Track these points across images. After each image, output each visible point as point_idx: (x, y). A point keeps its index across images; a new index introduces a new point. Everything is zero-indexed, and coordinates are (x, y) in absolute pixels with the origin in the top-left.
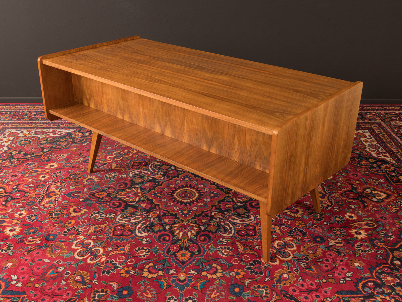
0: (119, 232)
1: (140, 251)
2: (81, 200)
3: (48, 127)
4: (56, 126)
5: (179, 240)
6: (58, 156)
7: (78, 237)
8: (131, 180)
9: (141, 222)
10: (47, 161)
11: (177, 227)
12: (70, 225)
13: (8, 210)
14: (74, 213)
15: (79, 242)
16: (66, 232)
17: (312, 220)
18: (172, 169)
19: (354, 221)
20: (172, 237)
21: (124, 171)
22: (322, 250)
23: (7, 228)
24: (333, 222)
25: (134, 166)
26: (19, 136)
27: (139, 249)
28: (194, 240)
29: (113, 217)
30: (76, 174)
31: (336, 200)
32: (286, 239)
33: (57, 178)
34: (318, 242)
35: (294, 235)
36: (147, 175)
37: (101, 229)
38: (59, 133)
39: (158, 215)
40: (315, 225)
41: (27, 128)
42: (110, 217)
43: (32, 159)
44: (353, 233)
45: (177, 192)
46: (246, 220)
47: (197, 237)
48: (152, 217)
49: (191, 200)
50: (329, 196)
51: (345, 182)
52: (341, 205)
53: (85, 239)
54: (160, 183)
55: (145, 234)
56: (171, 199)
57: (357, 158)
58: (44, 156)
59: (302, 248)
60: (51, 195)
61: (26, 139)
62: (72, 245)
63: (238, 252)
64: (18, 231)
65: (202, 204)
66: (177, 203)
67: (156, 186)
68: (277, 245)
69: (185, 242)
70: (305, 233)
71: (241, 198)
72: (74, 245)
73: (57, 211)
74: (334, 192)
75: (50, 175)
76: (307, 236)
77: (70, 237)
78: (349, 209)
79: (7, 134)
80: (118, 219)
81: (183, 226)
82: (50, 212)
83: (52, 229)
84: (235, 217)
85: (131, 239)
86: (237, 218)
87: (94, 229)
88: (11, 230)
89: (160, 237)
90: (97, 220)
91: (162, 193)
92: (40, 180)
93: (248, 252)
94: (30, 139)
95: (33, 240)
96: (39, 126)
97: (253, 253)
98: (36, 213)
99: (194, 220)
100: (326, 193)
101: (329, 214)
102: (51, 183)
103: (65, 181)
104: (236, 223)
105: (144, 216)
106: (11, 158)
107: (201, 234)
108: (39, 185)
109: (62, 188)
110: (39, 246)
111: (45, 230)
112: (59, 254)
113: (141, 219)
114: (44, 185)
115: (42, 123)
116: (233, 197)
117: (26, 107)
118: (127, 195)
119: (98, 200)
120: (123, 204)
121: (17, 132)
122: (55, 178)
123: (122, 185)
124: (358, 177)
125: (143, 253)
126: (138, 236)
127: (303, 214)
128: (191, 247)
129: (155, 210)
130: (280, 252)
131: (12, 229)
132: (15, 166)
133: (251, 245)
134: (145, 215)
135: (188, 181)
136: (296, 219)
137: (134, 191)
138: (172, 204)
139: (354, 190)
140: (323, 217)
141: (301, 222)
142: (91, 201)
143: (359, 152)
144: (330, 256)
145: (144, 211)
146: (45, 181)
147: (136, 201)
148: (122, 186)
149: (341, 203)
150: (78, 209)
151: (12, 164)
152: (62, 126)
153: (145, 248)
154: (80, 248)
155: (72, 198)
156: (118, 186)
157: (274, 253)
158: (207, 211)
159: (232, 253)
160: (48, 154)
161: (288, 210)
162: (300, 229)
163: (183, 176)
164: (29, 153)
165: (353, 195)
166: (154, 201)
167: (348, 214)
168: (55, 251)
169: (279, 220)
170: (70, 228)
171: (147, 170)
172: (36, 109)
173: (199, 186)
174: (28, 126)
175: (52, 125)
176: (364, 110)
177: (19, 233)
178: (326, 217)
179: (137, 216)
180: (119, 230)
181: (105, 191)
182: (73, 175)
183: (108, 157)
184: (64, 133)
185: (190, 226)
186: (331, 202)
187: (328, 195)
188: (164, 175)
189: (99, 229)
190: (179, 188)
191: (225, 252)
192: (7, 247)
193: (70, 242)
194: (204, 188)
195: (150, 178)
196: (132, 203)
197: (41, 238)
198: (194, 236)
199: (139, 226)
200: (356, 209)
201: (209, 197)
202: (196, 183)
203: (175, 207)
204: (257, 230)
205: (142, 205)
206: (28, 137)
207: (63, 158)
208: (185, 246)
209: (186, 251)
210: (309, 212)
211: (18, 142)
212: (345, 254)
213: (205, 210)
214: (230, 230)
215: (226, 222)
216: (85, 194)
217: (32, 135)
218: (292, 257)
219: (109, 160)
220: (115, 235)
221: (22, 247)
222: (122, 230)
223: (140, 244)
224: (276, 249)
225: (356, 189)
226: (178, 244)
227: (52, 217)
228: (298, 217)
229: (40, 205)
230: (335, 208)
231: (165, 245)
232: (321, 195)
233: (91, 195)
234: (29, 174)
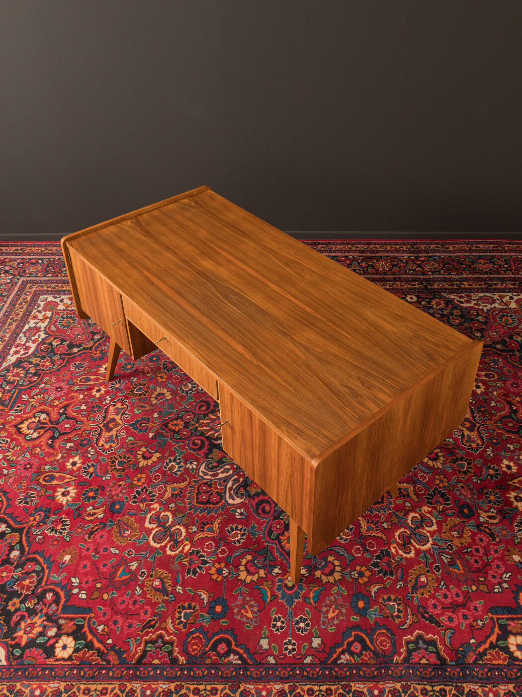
0: (204, 497)
1: (233, 533)
2: (151, 435)
9: (232, 477)
10: (100, 359)
12: (140, 484)
13: (57, 455)
14: (143, 461)
15: (153, 514)
16: (135, 497)
17: (456, 474)
19: (513, 476)
22: (470, 530)
23: (59, 490)
24: (485, 477)
26: (58, 309)
27: (232, 530)
29: (195, 467)
30: (140, 385)
31: (489, 436)
32: (423, 509)
33: (117, 393)
34: (466, 516)
35: (433, 502)
37: (181, 490)
40: (460, 484)
41: (68, 292)
42: (191, 467)
43: (79, 356)
44: (512, 499)
50: (479, 427)
51: (502, 399)
52: (495, 443)
53: (160, 509)
55: (238, 501)
57: (518, 351)
58: (96, 350)
59: (444, 526)
60: (111, 425)
61: (69, 316)
62: (145, 521)
63: (361, 534)
64: (73, 495)
68: (412, 521)
70: (447, 499)
72: (147, 520)
73: (121, 458)
74: (486, 418)
75: (106, 386)
76: (450, 504)
77: (141, 505)
78: (506, 452)
79: (42, 304)
80: (202, 472)
82: (111, 458)
83: (117, 492)
85: (220, 511)
87: (171, 491)
88: (64, 494)
89: (258, 504)
90: (174, 473)
92: (94, 396)
93: (374, 534)
94: (73, 315)
95: (94, 511)
97: (380, 535)
98: (94, 461)
100: (475, 420)
101: (479, 462)
102: (108, 402)
103: (127, 398)
105: (235, 466)
106: (52, 354)
108: (94, 407)
109: (124, 413)
110: (102, 522)
111: (108, 494)
112: (129, 539)
114: (100, 407)
118: (211, 425)
119: (173, 436)
120: (207, 443)
121: (54, 300)
122: (113, 392)
123: (203, 406)
126: (229, 504)
127: (444, 464)
130: (415, 534)
131: (64, 492)
132: (59, 370)
133: (378, 521)
134: (236, 463)
136: (435, 471)
139: (513, 416)
140: (471, 468)
141: (442, 477)
142: (165, 436)
144: (480, 543)
146: (100, 400)
148: (204, 408)
149: (496, 439)
150: (147, 453)
151: (54, 365)
153: (240, 527)
154: (156, 527)
155: (138, 432)
156: (197, 407)
157: (407, 537)
159: (352, 535)
160: (100, 345)
162: (441, 491)
164: (74, 343)
165: (511, 425)
167: (506, 462)
168: (124, 533)
169: (413, 475)
170: (140, 490)
174: (68, 288)
177: (75, 499)
178: (475, 466)
179: (226, 467)
180: (205, 492)
181: (181, 418)
182: (137, 386)
186: (482, 439)
187: (478, 425)
189: (178, 491)
191: (344, 533)
192: (61, 525)
193: (142, 515)
196: (219, 441)
197: (104, 508)
199: (230, 485)
200: (515, 452)
206: (70, 311)
210: (453, 458)
211: (59, 321)
212: (500, 539)
216: (155, 423)
218: (431, 544)
220: (199, 503)
221: (80, 525)
222: (208, 492)
223: (232, 518)
224: (410, 528)
225: (515, 412)
226: (283, 519)
227: (115, 469)
228: (438, 468)
229: (97, 445)
230: (488, 450)
231: (266, 521)
232: (468, 425)
233: (163, 425)
234: (79, 385)
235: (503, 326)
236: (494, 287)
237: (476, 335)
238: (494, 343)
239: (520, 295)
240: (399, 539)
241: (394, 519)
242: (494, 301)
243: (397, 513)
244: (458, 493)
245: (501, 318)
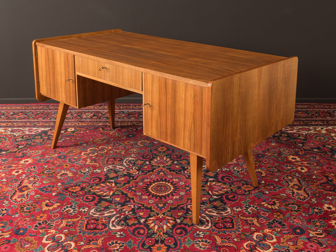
0: (92, 226)
1: (113, 245)
2: (54, 194)
3: (24, 126)
4: (32, 125)
5: (154, 233)
6: (33, 152)
7: (49, 231)
8: (106, 175)
9: (115, 215)
10: (21, 157)
11: (152, 220)
12: (41, 219)
14: (46, 207)
15: (49, 236)
16: (36, 226)
17: (290, 212)
18: (147, 164)
19: (333, 212)
20: (146, 230)
21: (98, 166)
22: (302, 241)
24: (312, 213)
25: (109, 161)
27: (113, 243)
28: (170, 234)
29: (87, 210)
30: (50, 169)
31: (313, 192)
32: (265, 231)
33: (31, 173)
34: (298, 234)
35: (273, 227)
36: (121, 170)
37: (74, 223)
38: (35, 131)
39: (132, 208)
40: (293, 217)
41: (4, 127)
42: (83, 210)
43: (6, 155)
44: (333, 224)
45: (152, 186)
46: (223, 213)
47: (173, 230)
48: (127, 210)
49: (166, 193)
50: (305, 188)
51: (321, 175)
52: (317, 196)
53: (56, 233)
54: (135, 177)
55: (119, 228)
56: (146, 193)
57: (329, 152)
58: (19, 153)
59: (282, 239)
60: (24, 189)
61: (2, 137)
62: (42, 240)
63: (216, 245)
65: (178, 197)
66: (153, 197)
67: (131, 181)
68: (256, 237)
69: (161, 236)
70: (284, 225)
71: (217, 192)
72: (44, 239)
73: (29, 206)
74: (309, 184)
75: (23, 170)
76: (286, 228)
77: (41, 231)
78: (327, 201)
80: (92, 213)
81: (158, 219)
82: (21, 206)
83: (22, 223)
84: (211, 210)
85: (104, 233)
86: (214, 211)
87: (66, 223)
89: (134, 231)
90: (70, 213)
91: (137, 187)
92: (14, 175)
93: (227, 245)
94: (5, 136)
95: (2, 234)
96: (16, 125)
97: (231, 245)
98: (7, 207)
99: (169, 214)
100: (302, 185)
101: (306, 205)
102: (24, 177)
103: (38, 176)
104: (213, 215)
105: (118, 210)
107: (176, 227)
108: (12, 180)
109: (35, 183)
110: (8, 240)
111: (15, 224)
112: (28, 249)
113: (115, 213)
114: (17, 180)
115: (19, 122)
116: (209, 190)
117: (4, 108)
118: (101, 189)
119: (71, 194)
120: (97, 198)
122: (28, 173)
123: (96, 179)
124: (333, 170)
125: (117, 247)
126: (112, 230)
127: (280, 206)
128: (167, 240)
129: (129, 203)
130: (260, 244)
133: (230, 238)
134: (119, 208)
135: (163, 175)
136: (273, 211)
137: (108, 185)
138: (147, 197)
139: (330, 182)
140: (300, 209)
141: (279, 214)
142: (64, 195)
143: (331, 146)
144: (311, 247)
145: (118, 205)
146: (18, 176)
147: (111, 195)
148: (96, 181)
149: (318, 194)
150: (50, 203)
152: (38, 124)
153: (119, 242)
154: (51, 243)
155: (44, 193)
156: (92, 180)
157: (253, 246)
158: (183, 204)
159: (209, 245)
160: (23, 150)
161: (265, 202)
162: (278, 221)
163: (158, 171)
164: (3, 150)
165: (328, 187)
166: (129, 195)
167: (326, 205)
168: (24, 246)
169: (257, 213)
170: (41, 222)
171: (122, 165)
172: (13, 110)
173: (174, 180)
174: (4, 125)
175: (28, 124)
176: (331, 109)
178: (304, 208)
179: (111, 210)
180: (92, 224)
181: (79, 186)
182: (47, 170)
183: (83, 153)
184: (40, 131)
185: (165, 219)
186: (308, 194)
187: (304, 187)
188: (138, 170)
189: (72, 223)
190: (154, 182)
191: (203, 244)
193: (41, 236)
194: (179, 182)
195: (124, 173)
196: (107, 197)
197: (11, 232)
198: (169, 229)
199: (113, 219)
200: (333, 200)
201: (185, 191)
202: (171, 177)
203: (150, 201)
204: (235, 222)
205: (116, 199)
206: (4, 135)
207: (38, 154)
208: (161, 239)
209: (162, 244)
210: (286, 203)
212: (326, 246)
213: (181, 203)
214: (206, 223)
215: (202, 215)
216: (58, 188)
217: (8, 133)
218: (273, 250)
219: (84, 155)
220: (88, 229)
222: (95, 223)
223: (113, 237)
224: (255, 241)
225: (331, 181)
226: (154, 238)
227: (23, 211)
228: (276, 209)
229: (11, 199)
230: (313, 199)
231: (140, 239)
232: (296, 187)
233: (65, 189)
234: (3, 169)
235: (318, 141)
236: (310, 124)
237: (299, 145)
238: (311, 148)
239: (328, 127)
240: (247, 247)
241: (243, 236)
242: (310, 130)
243: (245, 233)
244: (292, 222)
245: (316, 137)
